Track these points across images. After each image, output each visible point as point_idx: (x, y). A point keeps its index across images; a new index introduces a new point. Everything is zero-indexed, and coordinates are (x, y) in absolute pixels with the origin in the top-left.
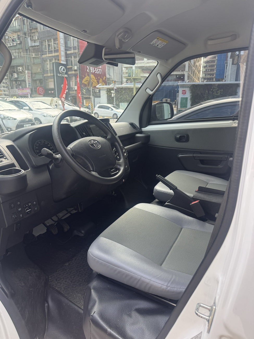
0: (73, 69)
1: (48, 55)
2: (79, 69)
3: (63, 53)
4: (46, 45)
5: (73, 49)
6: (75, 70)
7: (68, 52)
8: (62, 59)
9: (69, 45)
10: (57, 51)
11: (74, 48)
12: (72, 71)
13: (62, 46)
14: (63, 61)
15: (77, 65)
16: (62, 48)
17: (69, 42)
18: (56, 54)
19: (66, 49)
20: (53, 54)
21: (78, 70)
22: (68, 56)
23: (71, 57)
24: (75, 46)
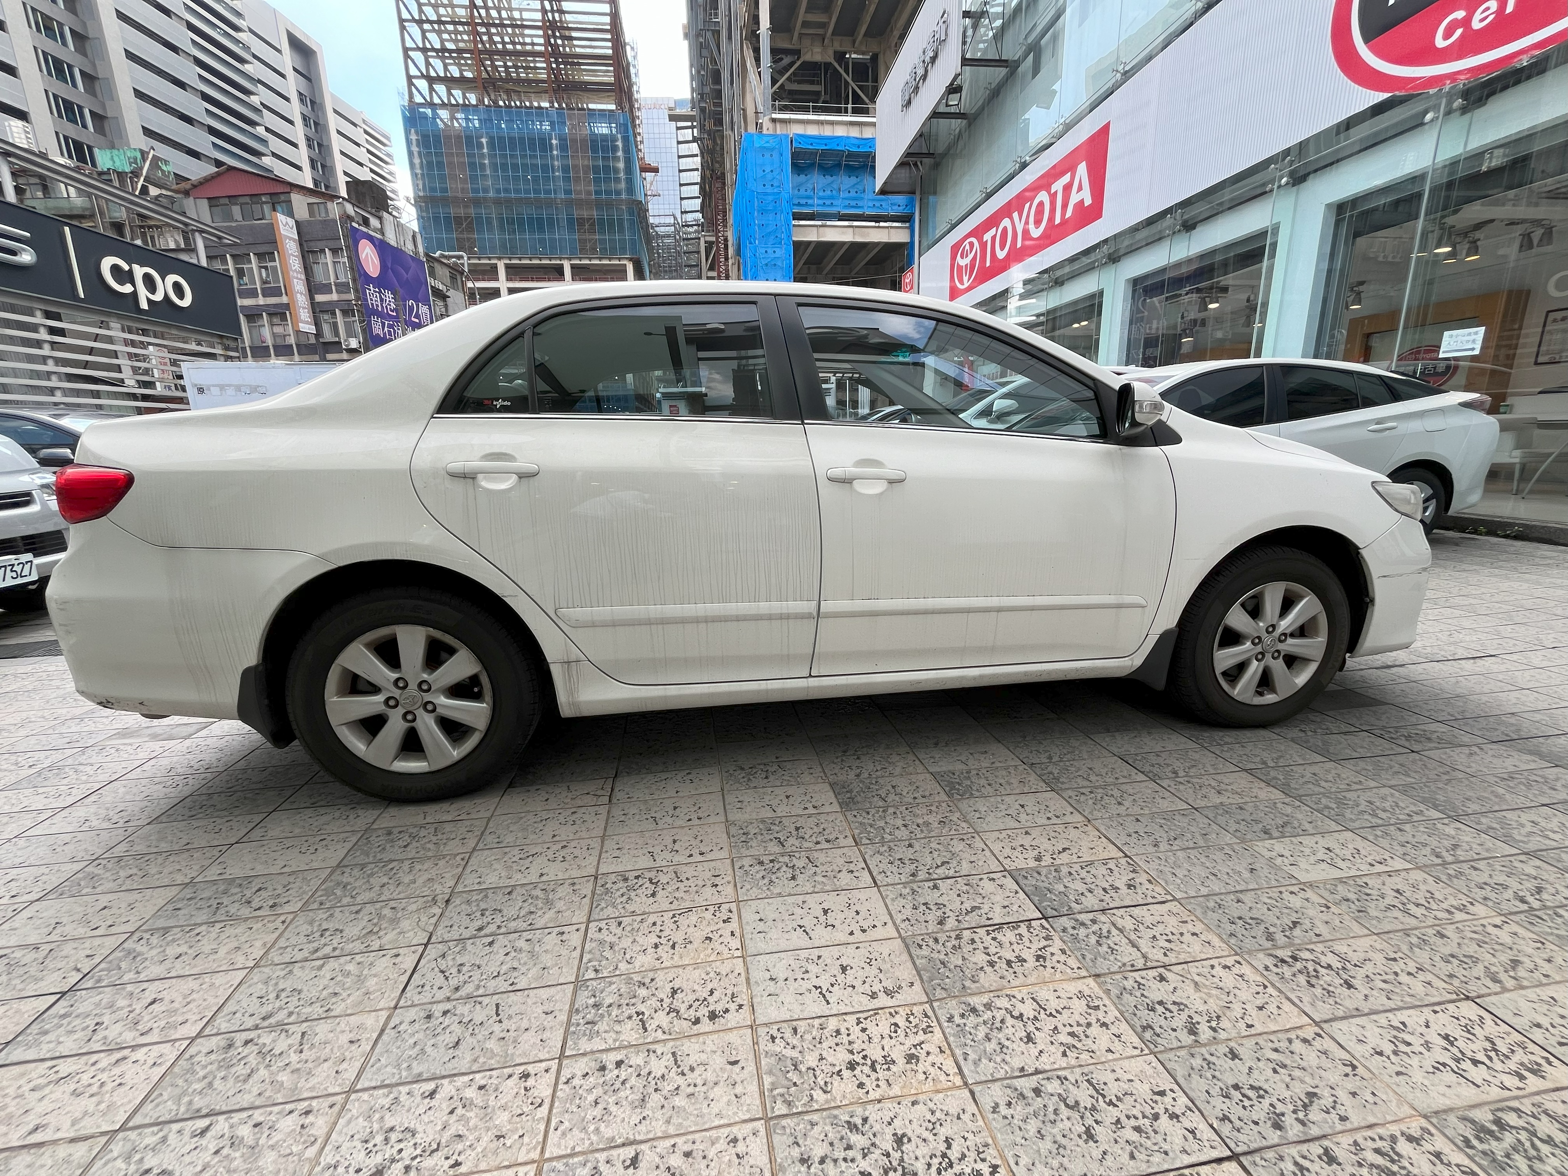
3: (302, 300)
5: (337, 292)
7: (319, 298)
9: (320, 278)
10: (274, 291)
11: (342, 288)
13: (297, 277)
14: (307, 323)
16: (299, 286)
17: (318, 270)
18: (274, 300)
19: (313, 288)
20: (261, 301)
22: (317, 310)
23: (334, 314)
24: (342, 279)
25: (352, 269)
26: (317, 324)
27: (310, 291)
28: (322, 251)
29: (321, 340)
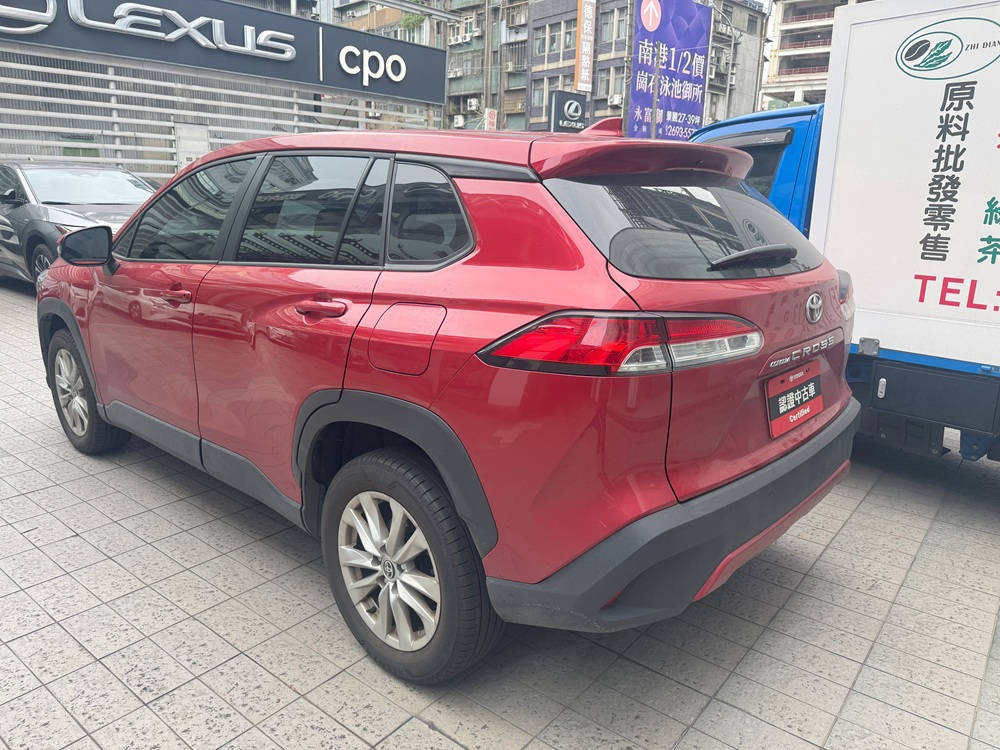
0: (609, 103)
1: (546, 66)
2: (626, 104)
3: (586, 61)
4: (544, 39)
5: (615, 50)
6: (615, 107)
7: (601, 57)
8: (582, 78)
9: (605, 38)
10: (571, 54)
11: (620, 45)
12: (606, 109)
13: (587, 41)
14: (586, 82)
15: (621, 93)
16: (586, 48)
17: (606, 29)
18: (569, 63)
19: (598, 48)
20: (561, 64)
21: (622, 106)
22: (598, 69)
23: (609, 71)
24: (622, 38)
25: (631, 25)
26: (593, 83)
27: (595, 51)
28: (613, 11)
29: (594, 98)
